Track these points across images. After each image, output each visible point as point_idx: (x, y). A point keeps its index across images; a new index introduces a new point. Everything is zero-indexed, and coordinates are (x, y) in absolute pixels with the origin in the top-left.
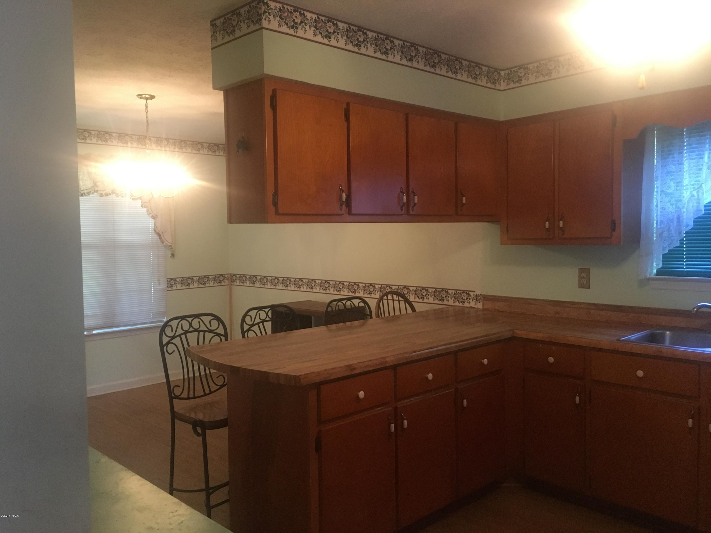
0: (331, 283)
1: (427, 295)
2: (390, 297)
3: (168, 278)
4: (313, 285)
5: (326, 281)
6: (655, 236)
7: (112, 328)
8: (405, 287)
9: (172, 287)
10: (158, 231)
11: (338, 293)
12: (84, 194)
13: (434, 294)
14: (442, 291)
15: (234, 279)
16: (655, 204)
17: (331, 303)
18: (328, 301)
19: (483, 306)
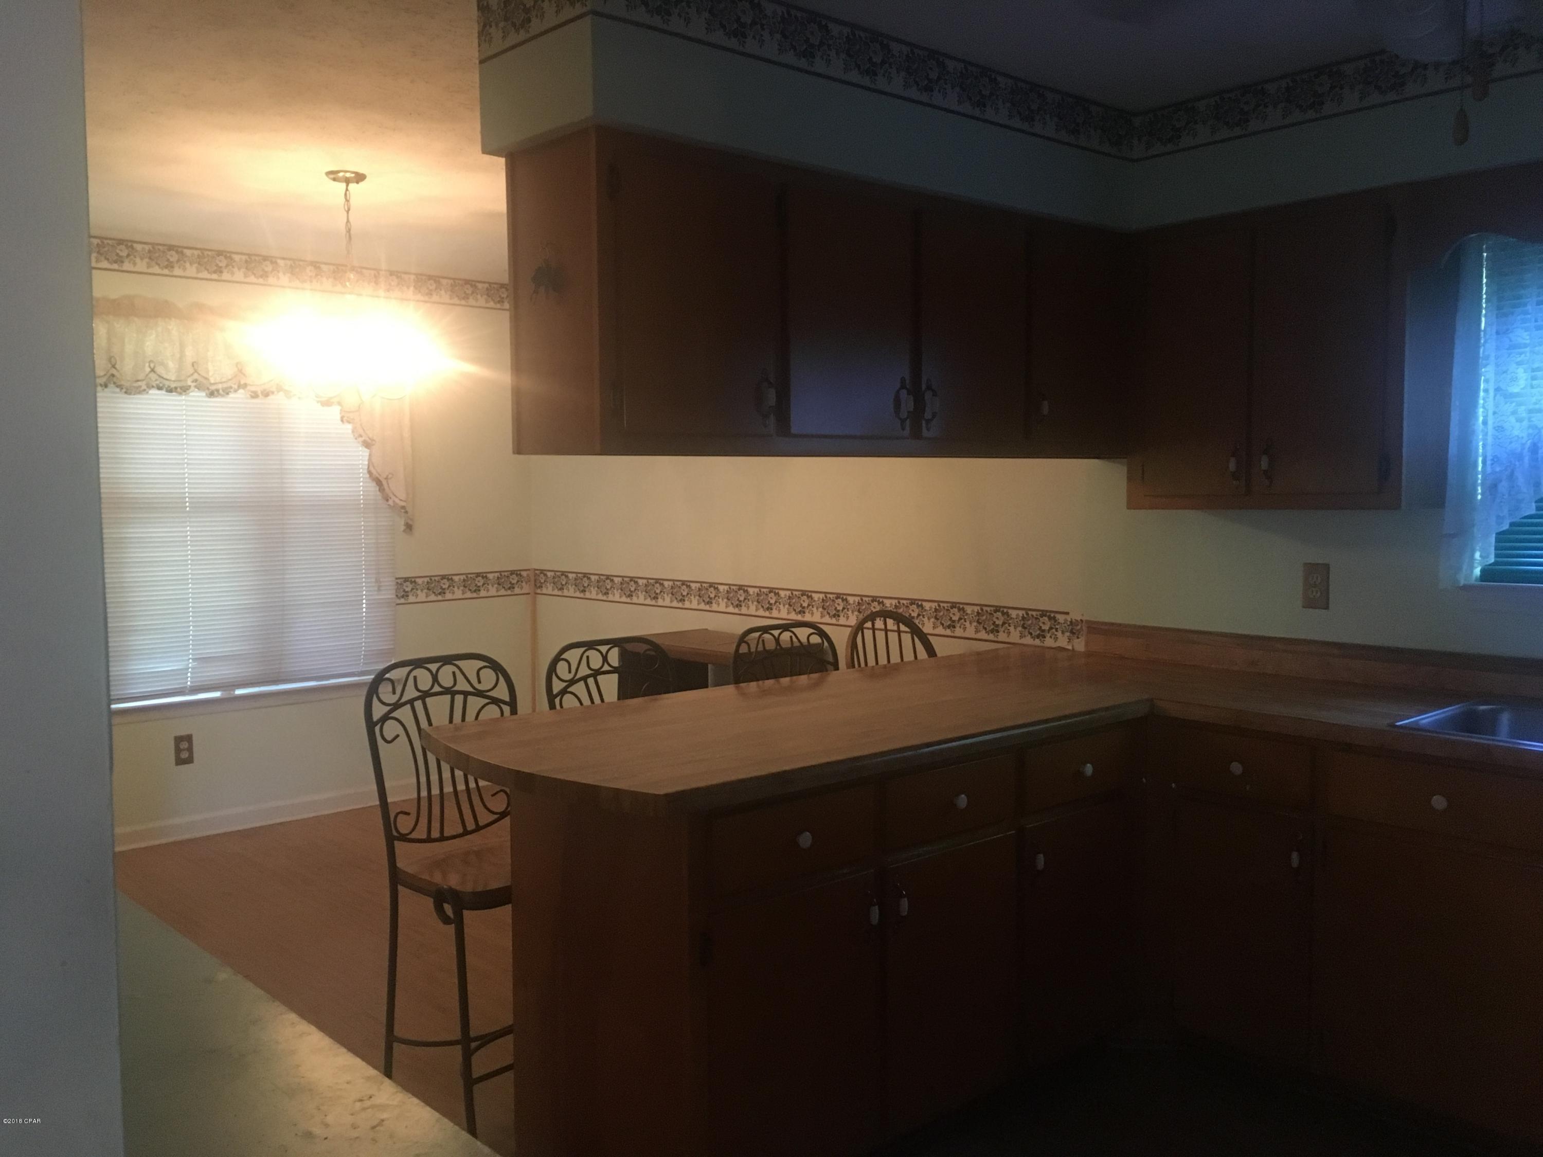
0: (751, 591)
1: (963, 620)
2: (879, 623)
3: (397, 577)
4: (712, 596)
5: (741, 587)
6: (1480, 491)
7: (278, 684)
8: (913, 602)
9: (408, 596)
10: (377, 475)
11: (767, 614)
12: (216, 393)
13: (977, 618)
14: (996, 611)
15: (542, 581)
16: (1481, 419)
17: (747, 635)
18: (740, 630)
19: (1087, 645)
